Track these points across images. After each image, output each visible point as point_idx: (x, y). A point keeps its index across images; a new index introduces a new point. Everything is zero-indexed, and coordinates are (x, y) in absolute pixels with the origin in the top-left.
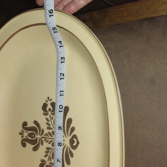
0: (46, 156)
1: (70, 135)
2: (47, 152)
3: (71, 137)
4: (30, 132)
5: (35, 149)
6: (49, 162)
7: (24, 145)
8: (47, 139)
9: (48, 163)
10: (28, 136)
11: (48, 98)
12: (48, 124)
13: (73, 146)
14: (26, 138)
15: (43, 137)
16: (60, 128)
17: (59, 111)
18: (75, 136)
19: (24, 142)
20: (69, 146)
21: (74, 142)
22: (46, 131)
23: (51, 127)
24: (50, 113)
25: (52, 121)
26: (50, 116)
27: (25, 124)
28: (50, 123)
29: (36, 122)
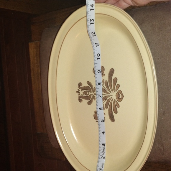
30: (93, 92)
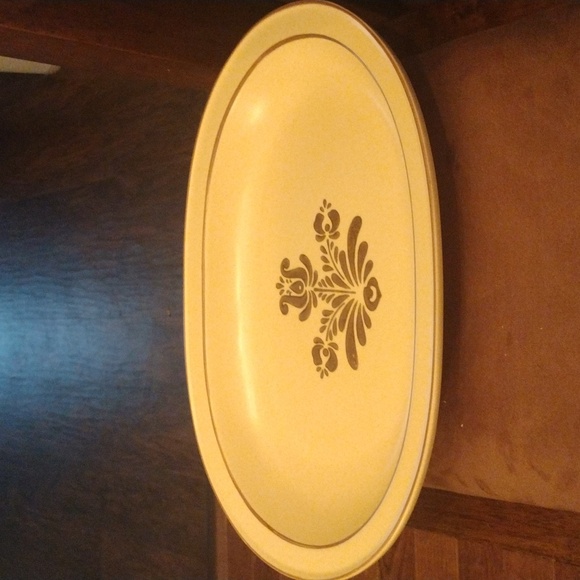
0: (322, 330)
1: (365, 279)
2: (324, 321)
3: (366, 285)
4: (294, 280)
5: (304, 316)
6: (329, 341)
7: (285, 310)
8: (324, 293)
9: (326, 346)
10: (291, 290)
11: (325, 201)
12: (325, 259)
13: (371, 302)
14: (288, 294)
15: (316, 290)
18: (373, 282)
19: (284, 304)
20: (363, 304)
21: (371, 293)
22: (322, 275)
23: (331, 265)
24: (327, 234)
25: (333, 252)
26: (328, 241)
27: (285, 264)
28: (328, 257)
29: (303, 258)
30: (314, 285)
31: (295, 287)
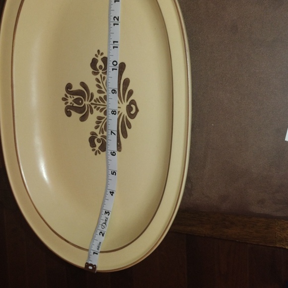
0: (96, 128)
1: (127, 101)
2: (98, 123)
3: (128, 103)
4: (76, 97)
5: (83, 119)
6: (101, 134)
7: (69, 114)
8: (98, 106)
9: (99, 137)
10: (73, 103)
11: (99, 51)
12: (99, 86)
13: (131, 114)
14: (72, 105)
15: (92, 104)
16: (114, 91)
17: (113, 69)
18: (133, 102)
19: (68, 110)
20: (126, 114)
21: (132, 109)
22: (97, 96)
23: (103, 90)
24: (101, 71)
25: (104, 83)
26: (101, 75)
27: (69, 86)
28: (101, 85)
29: (83, 84)
31: (76, 101)
